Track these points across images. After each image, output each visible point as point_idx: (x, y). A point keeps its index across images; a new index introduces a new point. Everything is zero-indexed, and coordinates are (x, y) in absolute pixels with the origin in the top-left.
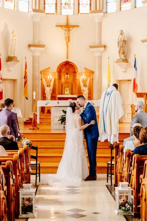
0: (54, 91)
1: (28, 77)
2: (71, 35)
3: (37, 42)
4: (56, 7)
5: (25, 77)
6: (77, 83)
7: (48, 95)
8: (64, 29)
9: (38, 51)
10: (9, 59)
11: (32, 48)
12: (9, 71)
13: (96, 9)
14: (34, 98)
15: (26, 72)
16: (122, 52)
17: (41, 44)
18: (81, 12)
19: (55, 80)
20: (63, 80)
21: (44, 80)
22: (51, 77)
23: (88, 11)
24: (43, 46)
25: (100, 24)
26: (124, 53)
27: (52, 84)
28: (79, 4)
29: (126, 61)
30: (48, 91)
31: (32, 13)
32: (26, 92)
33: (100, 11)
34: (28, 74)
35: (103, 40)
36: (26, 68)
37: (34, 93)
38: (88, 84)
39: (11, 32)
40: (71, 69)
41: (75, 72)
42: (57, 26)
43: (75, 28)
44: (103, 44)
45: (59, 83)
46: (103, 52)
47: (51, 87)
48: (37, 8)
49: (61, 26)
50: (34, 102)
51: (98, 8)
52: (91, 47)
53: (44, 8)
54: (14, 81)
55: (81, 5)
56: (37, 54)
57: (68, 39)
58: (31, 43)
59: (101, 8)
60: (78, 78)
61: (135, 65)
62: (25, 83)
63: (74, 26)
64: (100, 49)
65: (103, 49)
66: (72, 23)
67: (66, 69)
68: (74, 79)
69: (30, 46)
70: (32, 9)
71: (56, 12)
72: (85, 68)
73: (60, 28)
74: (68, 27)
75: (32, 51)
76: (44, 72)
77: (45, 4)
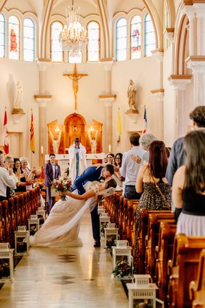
0: (61, 145)
1: (34, 130)
2: (79, 85)
3: (43, 93)
4: (63, 55)
5: (32, 130)
6: (86, 136)
7: (56, 149)
8: (72, 78)
9: (44, 102)
10: (15, 111)
11: (38, 99)
12: (15, 124)
13: (105, 57)
14: (42, 152)
15: (32, 125)
16: (131, 103)
17: (48, 94)
18: (89, 60)
19: (62, 134)
20: (71, 132)
21: (51, 133)
22: (58, 130)
23: (97, 59)
24: (50, 97)
25: (110, 73)
26: (134, 104)
27: (59, 137)
28: (87, 51)
29: (136, 112)
30: (56, 144)
31: (38, 62)
32: (32, 145)
33: (110, 59)
34: (34, 127)
35: (113, 89)
36: (32, 120)
37: (42, 148)
38: (96, 136)
39: (16, 84)
40: (79, 122)
41: (83, 125)
42: (64, 75)
43: (84, 77)
44: (113, 93)
45: (67, 136)
46: (112, 102)
47: (59, 141)
48: (43, 57)
49: (68, 75)
50: (42, 156)
51: (107, 57)
52: (100, 97)
53: (51, 56)
54: (20, 134)
55: (89, 53)
56: (44, 105)
57: (76, 88)
58: (37, 94)
59: (111, 56)
60: (86, 130)
61: (145, 117)
62: (32, 136)
63: (82, 75)
64: (110, 99)
65: (113, 99)
66: (80, 71)
67: (74, 122)
68: (83, 131)
69: (36, 97)
70: (37, 59)
71: (64, 60)
72: (94, 120)
73: (67, 77)
74: (76, 76)
75: (38, 102)
76: (51, 125)
77: (51, 52)
